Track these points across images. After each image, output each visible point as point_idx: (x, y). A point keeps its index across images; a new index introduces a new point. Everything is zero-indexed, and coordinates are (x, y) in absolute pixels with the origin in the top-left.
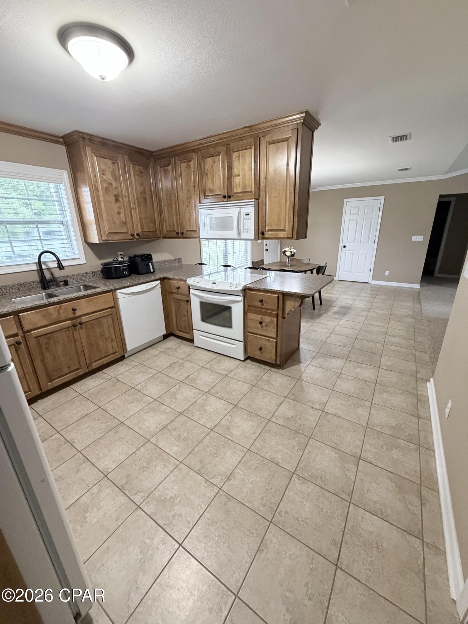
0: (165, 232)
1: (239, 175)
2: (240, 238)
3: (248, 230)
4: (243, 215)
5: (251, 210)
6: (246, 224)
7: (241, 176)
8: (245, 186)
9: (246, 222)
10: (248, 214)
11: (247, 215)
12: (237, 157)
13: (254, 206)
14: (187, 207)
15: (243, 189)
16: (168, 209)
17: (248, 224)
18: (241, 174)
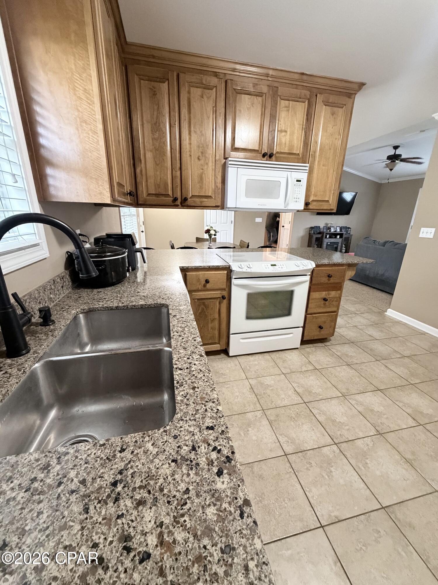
0: (145, 195)
1: (286, 132)
2: (287, 208)
3: (297, 200)
4: (292, 182)
5: (304, 176)
6: (296, 192)
7: (288, 133)
8: (291, 147)
9: (297, 190)
10: (300, 181)
11: (298, 181)
12: (286, 107)
13: (307, 171)
14: (197, 160)
15: (289, 150)
16: (154, 158)
17: (298, 192)
18: (288, 130)
